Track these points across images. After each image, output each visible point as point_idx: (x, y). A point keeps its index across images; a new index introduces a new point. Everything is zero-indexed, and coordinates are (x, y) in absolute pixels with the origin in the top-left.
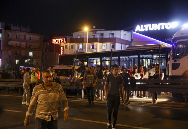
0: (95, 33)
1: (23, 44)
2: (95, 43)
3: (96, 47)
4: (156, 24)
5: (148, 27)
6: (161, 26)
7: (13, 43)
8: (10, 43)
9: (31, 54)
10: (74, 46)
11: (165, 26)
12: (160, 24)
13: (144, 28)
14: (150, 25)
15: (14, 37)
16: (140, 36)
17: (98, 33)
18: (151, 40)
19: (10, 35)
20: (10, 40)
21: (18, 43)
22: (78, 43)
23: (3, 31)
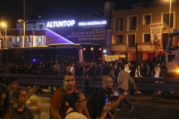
0: (35, 24)
2: (31, 36)
3: (32, 41)
4: (61, 22)
5: (55, 24)
6: (64, 23)
10: (11, 38)
11: (66, 23)
12: (63, 22)
13: (53, 24)
14: (56, 22)
16: (50, 32)
17: (38, 25)
18: (57, 36)
22: (16, 36)
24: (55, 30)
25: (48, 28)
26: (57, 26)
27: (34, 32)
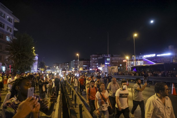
0: (139, 57)
1: (118, 61)
6: (151, 56)
7: (114, 61)
8: (113, 62)
9: (121, 65)
10: (130, 62)
15: (114, 59)
19: (113, 59)
20: (113, 60)
21: (116, 61)
22: (132, 61)
23: (110, 57)
24: (147, 58)
25: (144, 58)
26: (148, 57)
27: (138, 60)
